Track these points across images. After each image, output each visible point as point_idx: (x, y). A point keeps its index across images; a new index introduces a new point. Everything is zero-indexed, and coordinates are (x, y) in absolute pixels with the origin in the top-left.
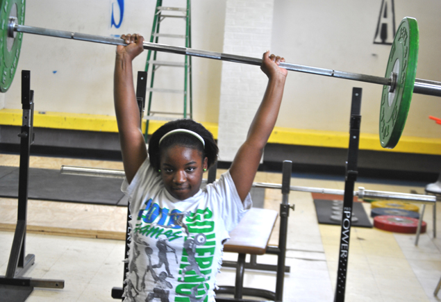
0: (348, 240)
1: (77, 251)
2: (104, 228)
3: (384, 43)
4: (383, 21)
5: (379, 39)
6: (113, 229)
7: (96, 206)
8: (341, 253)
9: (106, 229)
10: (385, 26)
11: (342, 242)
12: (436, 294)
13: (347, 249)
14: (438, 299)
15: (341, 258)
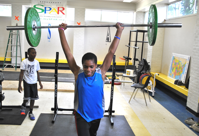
0: (113, 94)
1: (42, 95)
2: (48, 88)
3: (108, 41)
4: (108, 37)
5: (107, 41)
6: (50, 89)
7: (46, 82)
8: (111, 98)
9: (49, 89)
10: (108, 38)
11: (111, 95)
12: (129, 102)
13: (113, 97)
14: (130, 104)
15: (111, 99)
